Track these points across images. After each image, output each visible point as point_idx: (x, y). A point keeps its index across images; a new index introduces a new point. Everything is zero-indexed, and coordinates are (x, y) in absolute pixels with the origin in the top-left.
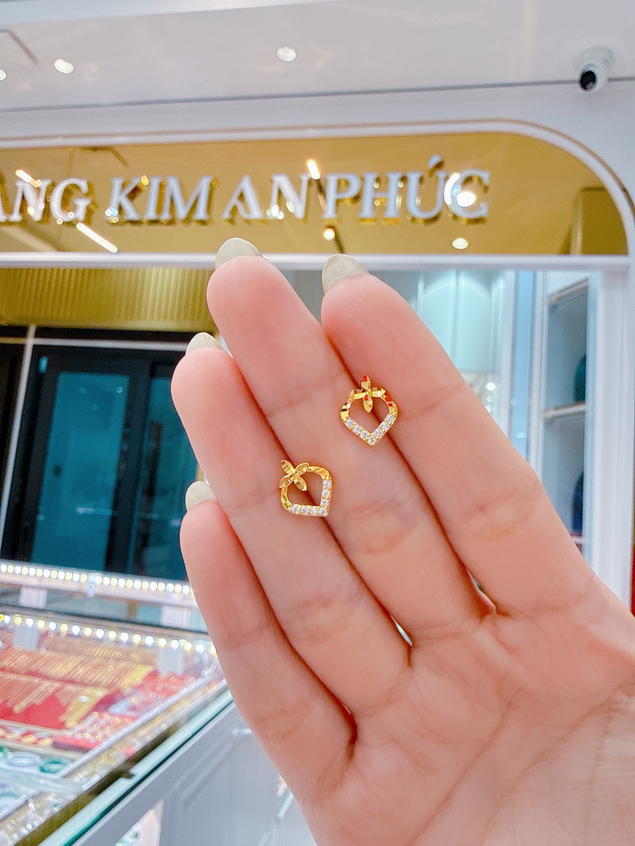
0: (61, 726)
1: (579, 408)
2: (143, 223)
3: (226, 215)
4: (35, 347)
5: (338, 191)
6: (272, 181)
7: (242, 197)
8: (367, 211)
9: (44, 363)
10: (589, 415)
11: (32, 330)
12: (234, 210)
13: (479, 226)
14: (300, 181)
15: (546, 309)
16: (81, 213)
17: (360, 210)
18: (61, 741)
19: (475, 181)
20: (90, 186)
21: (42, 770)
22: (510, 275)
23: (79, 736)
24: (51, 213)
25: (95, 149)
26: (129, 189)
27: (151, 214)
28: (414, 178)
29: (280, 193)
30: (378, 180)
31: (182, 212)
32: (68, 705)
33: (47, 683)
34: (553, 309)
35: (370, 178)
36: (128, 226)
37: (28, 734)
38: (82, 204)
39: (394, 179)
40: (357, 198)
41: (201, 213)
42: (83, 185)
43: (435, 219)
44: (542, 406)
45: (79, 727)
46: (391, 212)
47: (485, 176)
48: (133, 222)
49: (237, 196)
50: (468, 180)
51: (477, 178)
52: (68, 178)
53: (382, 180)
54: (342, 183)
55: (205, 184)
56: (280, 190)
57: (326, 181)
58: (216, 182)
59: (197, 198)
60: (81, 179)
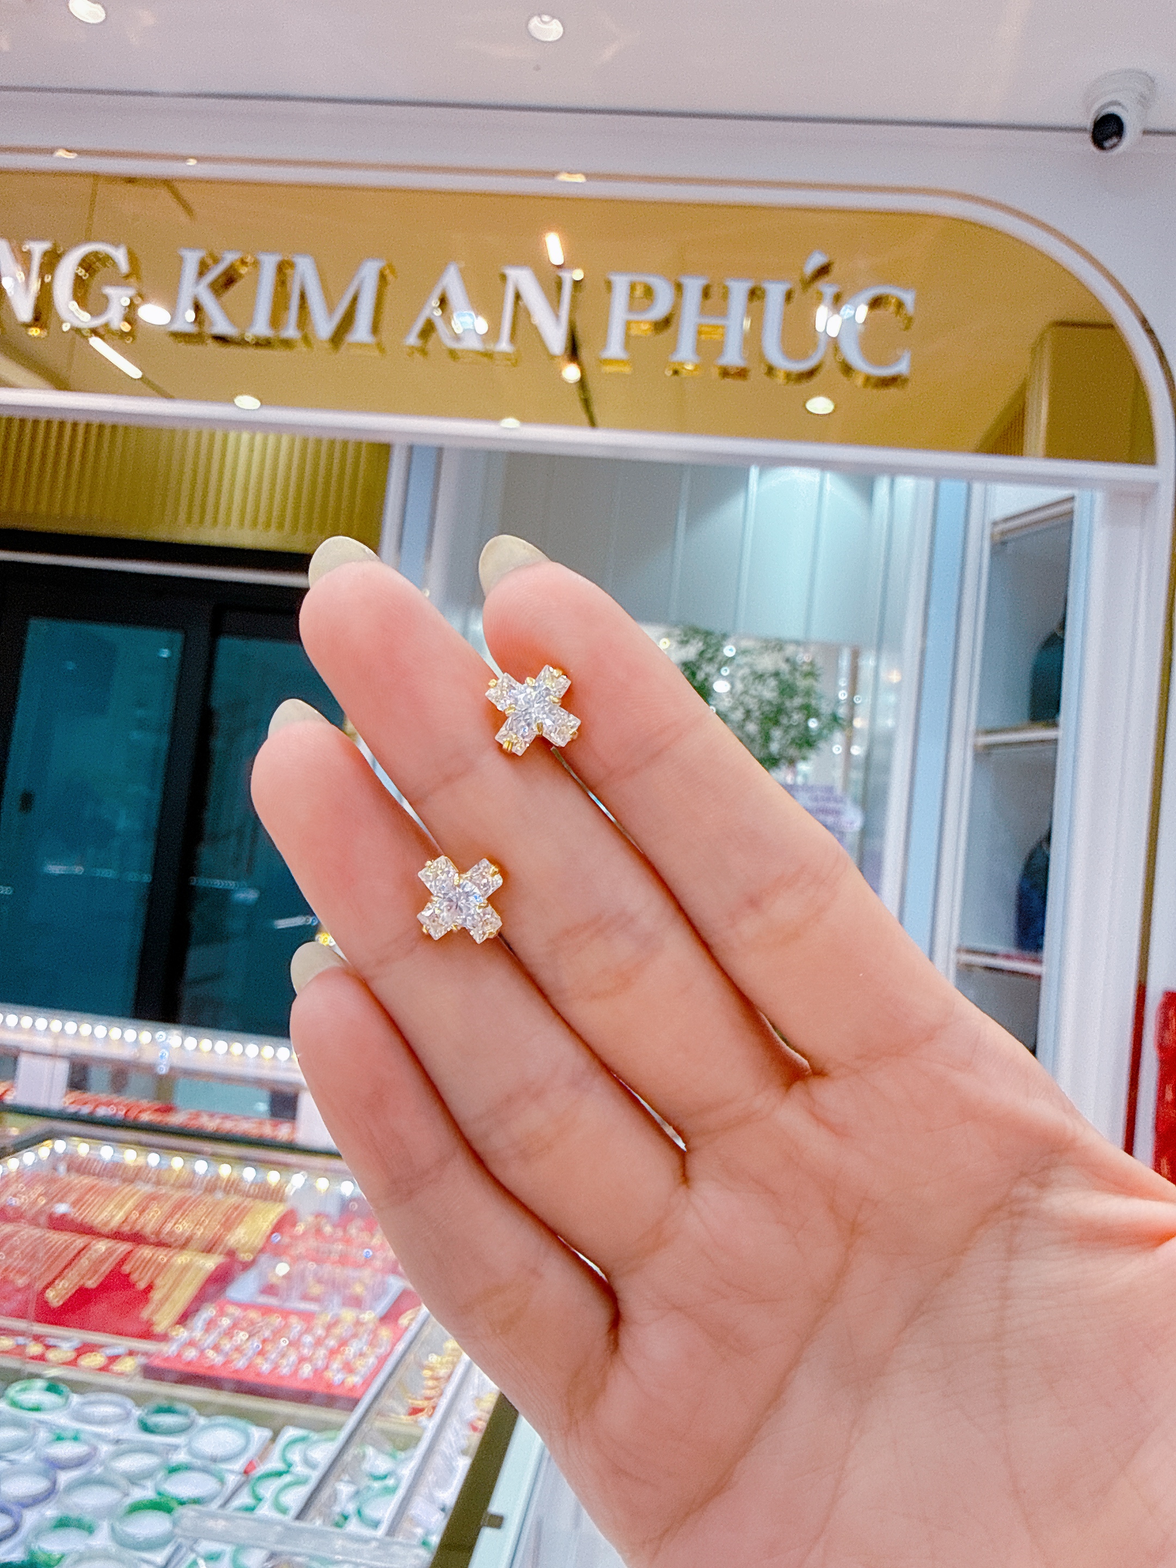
6: (504, 277)
7: (443, 302)
8: (686, 352)
10: (1065, 748)
12: (428, 329)
14: (560, 283)
15: (987, 546)
16: (114, 317)
17: (674, 346)
18: (157, 1362)
20: (132, 258)
21: (146, 1428)
24: (53, 306)
27: (261, 327)
28: (775, 292)
29: (518, 300)
30: (706, 293)
31: (324, 327)
35: (693, 287)
36: (212, 345)
38: (118, 298)
39: (739, 290)
40: (665, 324)
41: (361, 331)
42: (120, 256)
43: (811, 373)
44: (973, 725)
46: (733, 357)
47: (908, 298)
48: (223, 340)
49: (435, 302)
50: (876, 303)
51: (893, 301)
52: (88, 240)
53: (715, 291)
54: (639, 292)
55: (369, 272)
56: (518, 297)
57: (609, 285)
58: (393, 272)
59: (355, 300)
60: (116, 245)
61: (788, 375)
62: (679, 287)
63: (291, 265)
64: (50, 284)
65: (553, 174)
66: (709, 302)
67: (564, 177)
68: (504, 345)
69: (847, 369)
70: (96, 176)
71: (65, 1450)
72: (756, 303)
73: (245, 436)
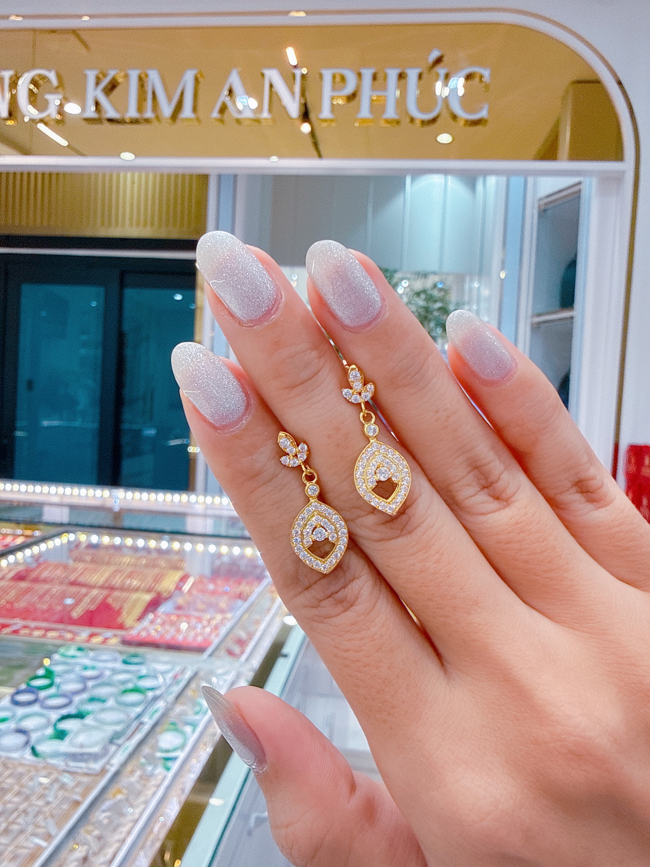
0: (121, 627)
1: (566, 314)
2: (125, 122)
3: (215, 114)
5: (334, 88)
6: (263, 75)
7: (231, 92)
8: (365, 112)
10: (577, 321)
12: (223, 109)
13: (479, 128)
14: (294, 77)
15: (536, 213)
17: (358, 109)
18: (128, 638)
19: (477, 79)
20: (59, 77)
21: (125, 662)
23: (144, 634)
24: (18, 108)
26: (105, 82)
27: (132, 113)
28: (412, 74)
30: (374, 78)
31: (167, 110)
32: (121, 608)
33: (95, 592)
34: (543, 212)
35: (367, 74)
36: (107, 125)
37: (92, 635)
38: (53, 101)
39: (393, 74)
40: (352, 97)
41: (187, 112)
42: (52, 76)
43: (434, 120)
44: (530, 312)
45: (140, 626)
46: (391, 113)
47: (486, 73)
49: (226, 92)
50: (469, 77)
51: (478, 75)
52: (33, 67)
53: (380, 76)
54: (338, 79)
55: (189, 77)
56: (271, 86)
57: (321, 76)
58: (202, 76)
59: (182, 94)
60: (49, 70)
61: (423, 123)
62: (359, 75)
63: (147, 76)
64: (15, 94)
65: (287, 13)
66: (376, 82)
67: (294, 14)
68: (265, 114)
69: (454, 117)
70: (34, 30)
71: (89, 673)
72: (402, 81)
73: (129, 175)
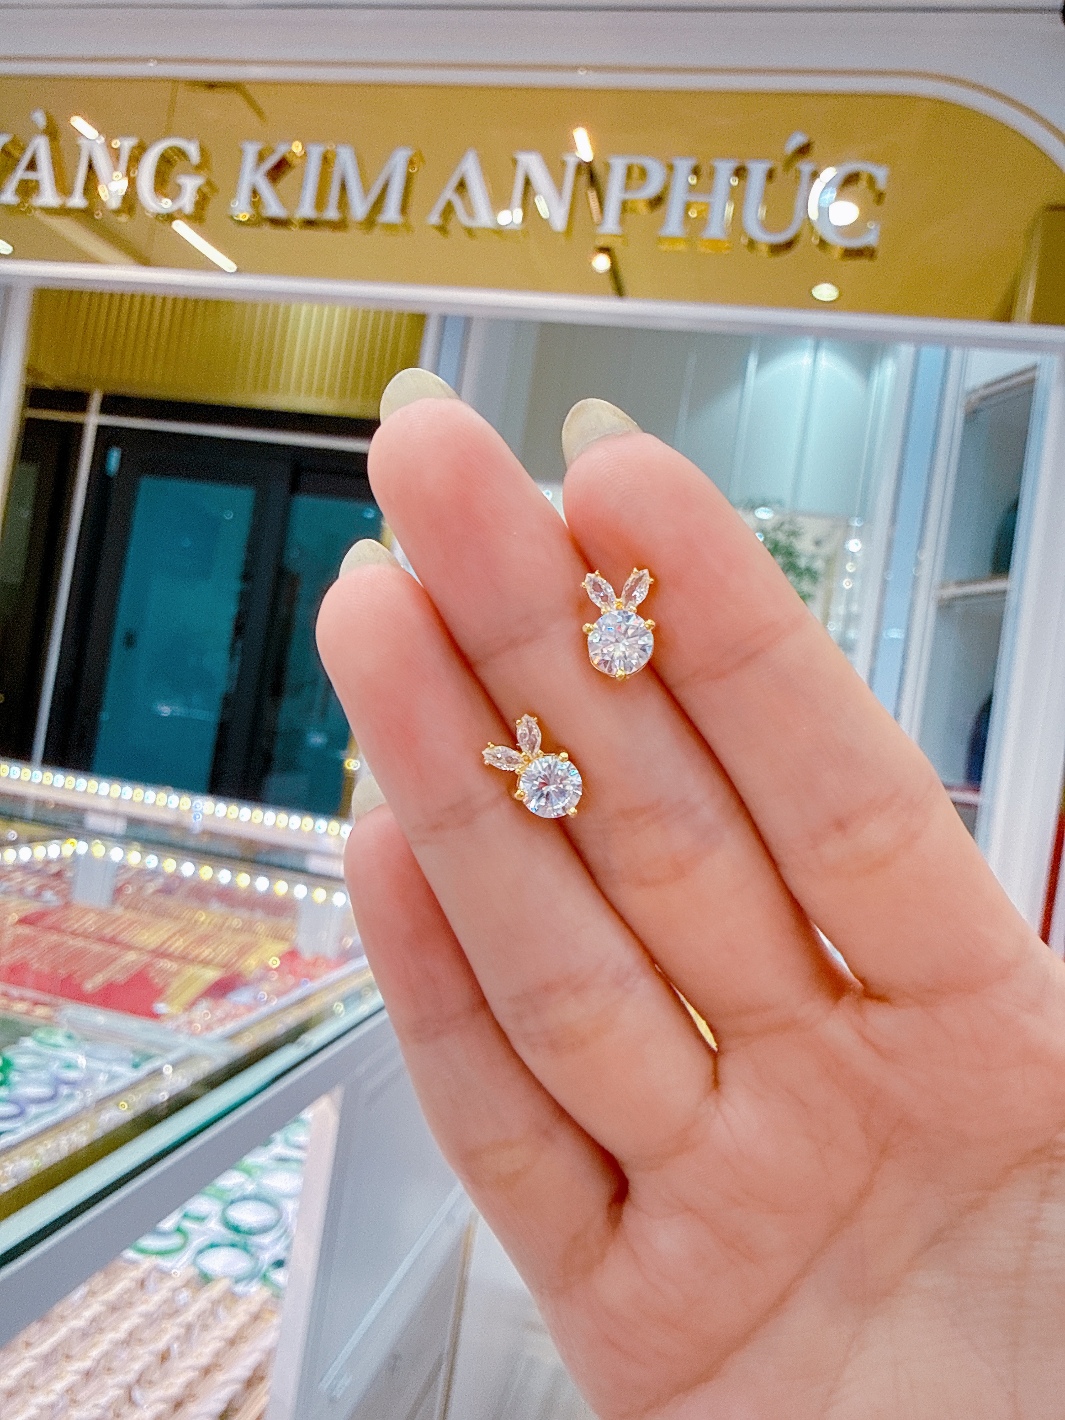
0: (154, 1015)
1: (997, 585)
2: (292, 223)
3: (435, 219)
4: (101, 429)
5: (627, 187)
6: (515, 162)
7: (462, 186)
8: (673, 226)
9: (114, 458)
10: (1012, 598)
11: (95, 401)
12: (449, 210)
13: (864, 262)
14: (564, 164)
15: (960, 415)
16: (187, 202)
17: (662, 222)
19: (863, 183)
20: (203, 152)
22: (906, 351)
24: (138, 198)
25: (211, 86)
26: (271, 161)
27: (307, 210)
28: (757, 171)
29: (527, 183)
30: (696, 171)
31: (359, 209)
33: (132, 956)
34: (972, 415)
35: (683, 166)
38: (190, 185)
39: (724, 169)
41: (391, 213)
42: (193, 150)
46: (715, 230)
47: (881, 174)
48: (275, 222)
49: (454, 186)
50: (848, 180)
51: (866, 176)
52: (167, 136)
54: (635, 173)
55: (399, 161)
56: (527, 180)
57: (608, 167)
59: (386, 185)
60: (189, 139)
61: (771, 248)
63: (335, 155)
66: (698, 179)
69: (824, 244)
70: (175, 81)
